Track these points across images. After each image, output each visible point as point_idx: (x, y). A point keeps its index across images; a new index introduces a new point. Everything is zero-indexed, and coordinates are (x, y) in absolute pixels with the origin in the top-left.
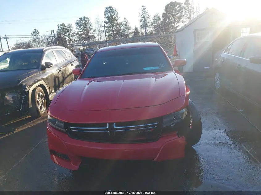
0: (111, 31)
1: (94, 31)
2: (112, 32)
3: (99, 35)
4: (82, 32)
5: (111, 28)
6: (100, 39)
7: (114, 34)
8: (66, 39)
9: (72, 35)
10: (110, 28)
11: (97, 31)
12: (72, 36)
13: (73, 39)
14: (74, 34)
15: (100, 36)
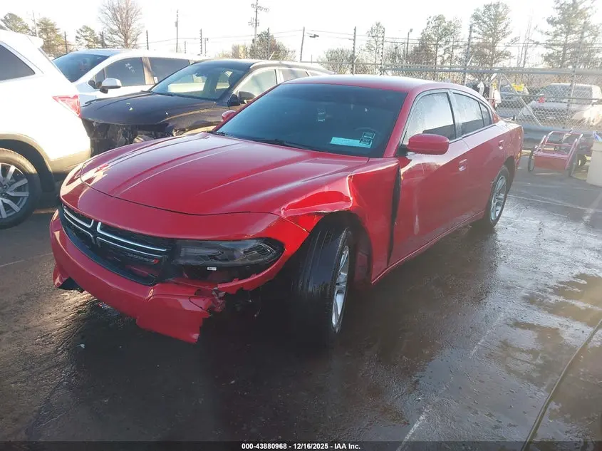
0: (558, 45)
1: (514, 41)
2: (560, 49)
3: (524, 52)
4: (481, 41)
5: (562, 39)
6: (522, 62)
7: (564, 54)
8: (439, 53)
9: (456, 44)
10: (559, 38)
11: (522, 41)
12: (454, 47)
13: (455, 55)
14: (461, 44)
15: (523, 56)
